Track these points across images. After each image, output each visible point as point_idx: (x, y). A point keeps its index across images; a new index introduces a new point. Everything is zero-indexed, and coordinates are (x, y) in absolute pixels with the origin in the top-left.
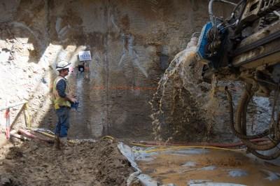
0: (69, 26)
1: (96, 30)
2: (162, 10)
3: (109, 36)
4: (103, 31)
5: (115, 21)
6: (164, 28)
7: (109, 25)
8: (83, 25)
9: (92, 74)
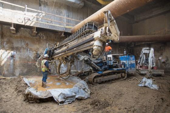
0: (9, 45)
1: (18, 46)
2: (37, 42)
3: (22, 48)
4: (20, 46)
5: (24, 44)
6: (38, 47)
7: (22, 45)
8: (13, 44)
9: (16, 58)
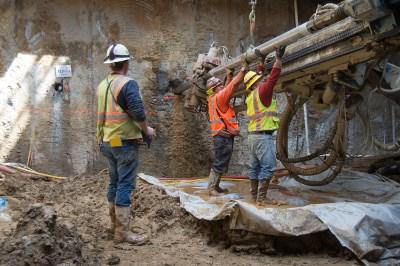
0: (43, 33)
3: (94, 47)
5: (102, 28)
6: (162, 40)
7: (94, 33)
8: (61, 32)
9: (73, 95)
